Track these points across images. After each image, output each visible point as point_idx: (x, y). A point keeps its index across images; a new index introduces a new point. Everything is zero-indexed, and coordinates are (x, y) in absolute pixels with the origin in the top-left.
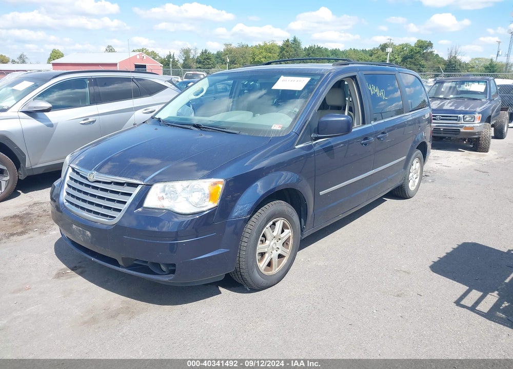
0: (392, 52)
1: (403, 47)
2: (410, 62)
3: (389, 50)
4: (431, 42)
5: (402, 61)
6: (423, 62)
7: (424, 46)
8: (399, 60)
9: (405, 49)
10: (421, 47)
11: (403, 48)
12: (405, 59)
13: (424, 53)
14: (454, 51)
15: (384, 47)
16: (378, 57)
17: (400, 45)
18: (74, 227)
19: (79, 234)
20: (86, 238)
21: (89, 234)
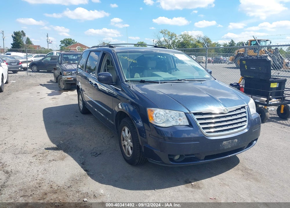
18: (224, 142)
19: (228, 145)
20: (233, 144)
21: (236, 140)
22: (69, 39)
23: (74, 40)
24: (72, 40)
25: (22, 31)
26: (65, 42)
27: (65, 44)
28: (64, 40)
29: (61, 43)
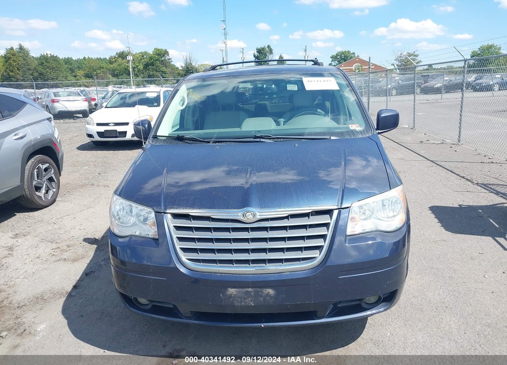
0: (133, 60)
1: (143, 54)
2: (152, 68)
3: (130, 58)
4: (167, 50)
5: (144, 68)
6: (164, 69)
7: (161, 54)
8: (141, 67)
9: (145, 57)
10: (158, 55)
11: (143, 56)
12: (146, 66)
13: (162, 61)
14: (188, 58)
15: (122, 55)
16: (119, 65)
17: (139, 53)
18: (232, 291)
19: (245, 299)
20: (262, 299)
21: (271, 291)
22: (345, 51)
23: (354, 53)
24: (351, 52)
25: (269, 46)
26: (339, 57)
27: (339, 61)
28: (337, 55)
29: (331, 59)
